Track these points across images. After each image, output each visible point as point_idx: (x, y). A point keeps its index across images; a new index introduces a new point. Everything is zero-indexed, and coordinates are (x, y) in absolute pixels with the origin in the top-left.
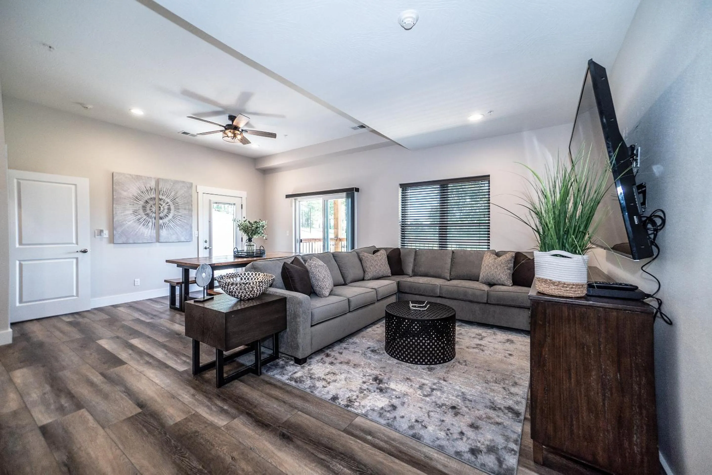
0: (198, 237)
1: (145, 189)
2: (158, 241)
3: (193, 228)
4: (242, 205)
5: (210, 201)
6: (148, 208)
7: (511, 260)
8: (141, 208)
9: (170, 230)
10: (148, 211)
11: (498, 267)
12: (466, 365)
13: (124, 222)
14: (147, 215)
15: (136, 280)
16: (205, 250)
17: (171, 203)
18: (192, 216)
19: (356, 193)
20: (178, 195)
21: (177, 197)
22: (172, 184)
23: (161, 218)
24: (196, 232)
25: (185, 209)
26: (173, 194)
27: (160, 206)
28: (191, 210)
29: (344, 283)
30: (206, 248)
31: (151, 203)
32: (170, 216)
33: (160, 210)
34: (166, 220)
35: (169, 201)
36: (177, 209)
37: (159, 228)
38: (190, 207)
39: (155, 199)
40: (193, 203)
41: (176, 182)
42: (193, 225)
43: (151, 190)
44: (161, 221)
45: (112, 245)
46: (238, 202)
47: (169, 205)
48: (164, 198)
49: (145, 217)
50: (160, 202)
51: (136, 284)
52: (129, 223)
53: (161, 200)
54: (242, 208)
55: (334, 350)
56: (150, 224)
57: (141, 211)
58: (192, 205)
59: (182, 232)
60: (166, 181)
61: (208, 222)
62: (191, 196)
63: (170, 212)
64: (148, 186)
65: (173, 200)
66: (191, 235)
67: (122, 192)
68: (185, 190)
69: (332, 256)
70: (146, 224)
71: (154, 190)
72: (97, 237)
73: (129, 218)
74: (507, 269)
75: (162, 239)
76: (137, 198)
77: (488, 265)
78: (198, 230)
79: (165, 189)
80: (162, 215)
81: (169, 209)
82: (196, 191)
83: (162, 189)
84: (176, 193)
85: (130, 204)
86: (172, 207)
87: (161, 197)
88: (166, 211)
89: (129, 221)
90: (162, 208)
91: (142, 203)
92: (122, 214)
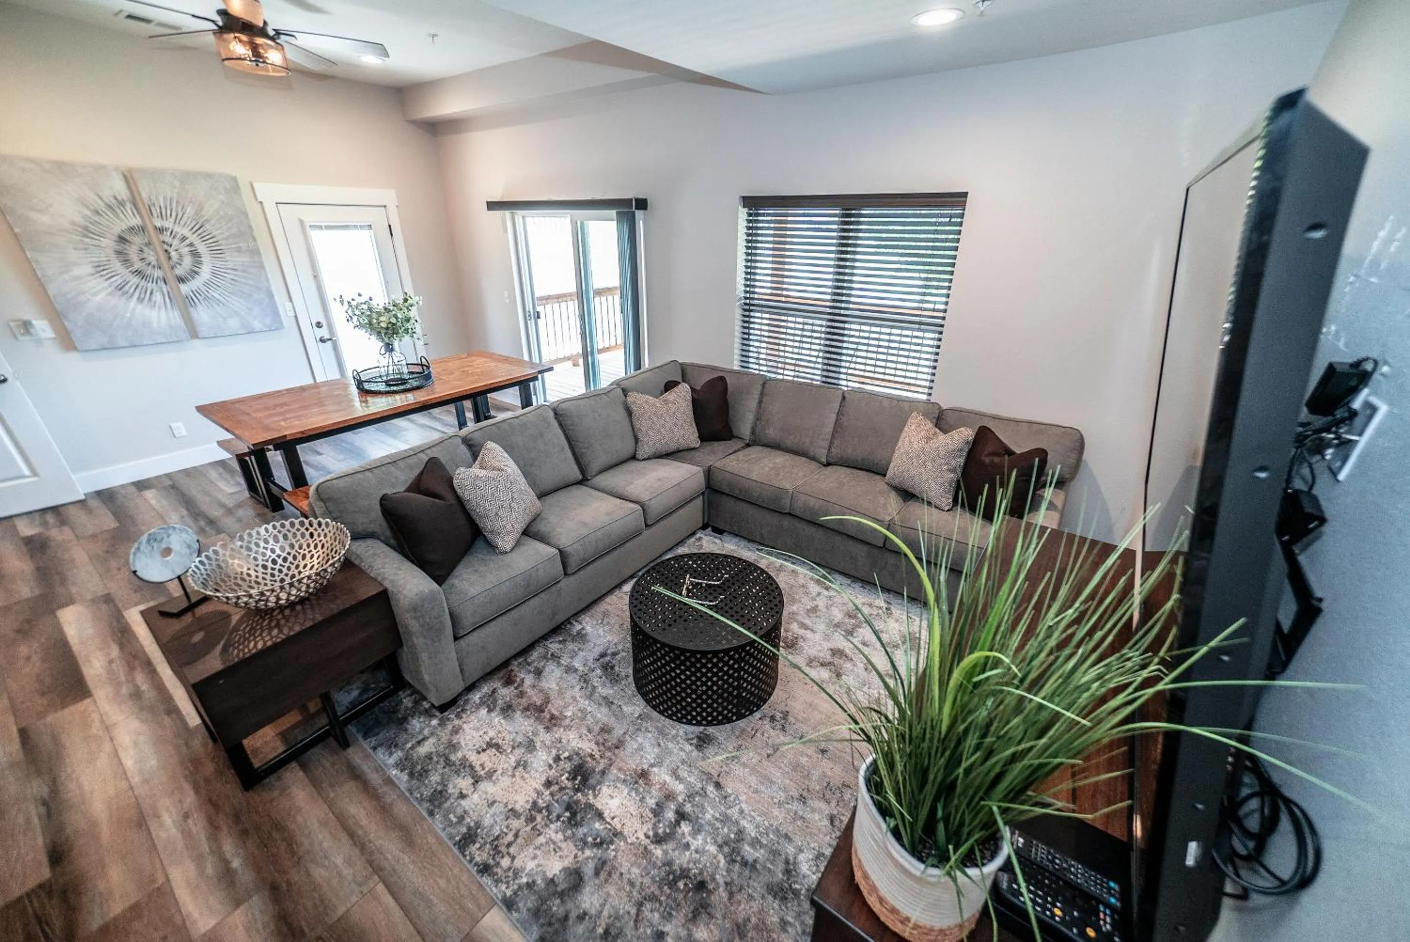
0: (296, 317)
1: (102, 204)
2: (194, 333)
3: (276, 297)
4: (390, 226)
5: (302, 222)
6: (134, 256)
7: (960, 450)
8: (113, 256)
9: (216, 306)
10: (138, 265)
11: (929, 464)
12: (783, 728)
13: (82, 298)
14: (138, 273)
15: (173, 425)
16: (321, 344)
17: (193, 238)
18: (262, 267)
19: (639, 214)
20: (207, 213)
21: (207, 221)
22: (177, 184)
23: (181, 280)
24: (288, 305)
25: (239, 250)
26: (190, 211)
27: (166, 247)
28: (255, 252)
29: (581, 477)
30: (322, 340)
31: (138, 240)
32: (205, 272)
33: (170, 258)
34: (195, 284)
35: (185, 232)
36: (217, 252)
37: (186, 304)
38: (251, 244)
39: (143, 229)
40: (256, 233)
41: (187, 177)
42: (274, 289)
43: (121, 204)
44: (184, 288)
45: (74, 355)
46: (377, 217)
47: (191, 245)
48: (168, 224)
49: (135, 280)
50: (162, 238)
51: (177, 435)
52: (98, 298)
53: (161, 230)
54: (392, 235)
55: (529, 660)
56: (158, 297)
57: (117, 265)
58: (254, 239)
59: (250, 309)
60: (155, 175)
61: (312, 278)
62: (245, 214)
63: (200, 263)
64: (107, 194)
65: (199, 228)
66: (276, 314)
67: (34, 215)
68: (222, 197)
69: (551, 414)
70: (145, 297)
71: (128, 206)
72: (21, 338)
73: (90, 284)
74: (949, 470)
75: (203, 330)
76: (86, 228)
77: (907, 453)
78: (291, 301)
79: (161, 199)
80: (179, 271)
81: (195, 254)
82: (256, 199)
83: (154, 199)
84: (200, 209)
85: (75, 249)
86: (202, 248)
87: (158, 223)
88: (188, 261)
89: (95, 294)
90: (173, 254)
91: (109, 243)
92: (66, 277)
